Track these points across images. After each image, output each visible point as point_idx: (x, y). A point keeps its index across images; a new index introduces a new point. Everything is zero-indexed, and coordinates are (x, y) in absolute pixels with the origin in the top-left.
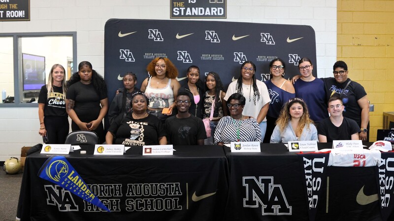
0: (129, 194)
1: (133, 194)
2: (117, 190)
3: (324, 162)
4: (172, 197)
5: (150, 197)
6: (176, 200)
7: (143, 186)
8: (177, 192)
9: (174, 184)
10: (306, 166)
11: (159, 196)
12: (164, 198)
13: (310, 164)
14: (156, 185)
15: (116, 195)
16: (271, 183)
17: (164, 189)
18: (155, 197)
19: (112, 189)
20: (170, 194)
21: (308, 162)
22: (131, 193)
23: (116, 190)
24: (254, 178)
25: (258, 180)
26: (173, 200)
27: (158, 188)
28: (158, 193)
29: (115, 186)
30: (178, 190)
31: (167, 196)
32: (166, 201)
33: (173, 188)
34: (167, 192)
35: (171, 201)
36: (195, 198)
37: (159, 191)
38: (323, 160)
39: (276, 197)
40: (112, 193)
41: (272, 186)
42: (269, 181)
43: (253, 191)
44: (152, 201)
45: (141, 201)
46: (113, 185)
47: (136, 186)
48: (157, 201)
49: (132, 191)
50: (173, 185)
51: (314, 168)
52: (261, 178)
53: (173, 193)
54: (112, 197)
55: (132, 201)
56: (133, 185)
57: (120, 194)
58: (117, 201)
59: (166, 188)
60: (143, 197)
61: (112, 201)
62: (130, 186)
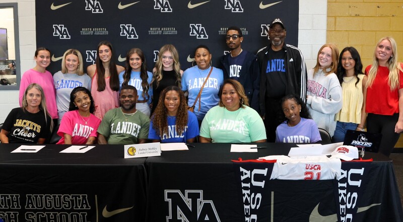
0: (28, 207)
1: (33, 207)
2: (15, 201)
3: (265, 175)
4: (79, 211)
5: (53, 210)
6: (83, 215)
7: (44, 197)
8: (85, 206)
9: (81, 195)
10: (243, 178)
11: (63, 210)
12: (69, 211)
13: (248, 175)
14: (60, 197)
15: (13, 207)
16: (200, 198)
17: (69, 202)
18: (59, 211)
19: (9, 201)
20: (77, 207)
21: (246, 174)
22: (30, 206)
23: (13, 202)
24: (178, 191)
25: (184, 194)
26: (80, 215)
27: (62, 200)
28: (63, 206)
29: (12, 196)
30: (86, 203)
31: (72, 210)
32: (72, 215)
33: (80, 201)
34: (73, 205)
35: (78, 215)
36: (105, 213)
37: (63, 203)
38: (264, 172)
39: (207, 216)
40: (9, 205)
41: (201, 202)
42: (198, 195)
43: (178, 208)
44: (55, 215)
45: (43, 215)
46: (9, 195)
47: (36, 197)
48: (61, 215)
49: (32, 203)
50: (79, 197)
51: (253, 181)
52: (187, 192)
53: (79, 207)
54: (10, 210)
55: (33, 215)
56: (33, 196)
57: (18, 207)
58: (15, 214)
59: (71, 200)
60: (44, 210)
61: (9, 214)
62: (30, 197)
